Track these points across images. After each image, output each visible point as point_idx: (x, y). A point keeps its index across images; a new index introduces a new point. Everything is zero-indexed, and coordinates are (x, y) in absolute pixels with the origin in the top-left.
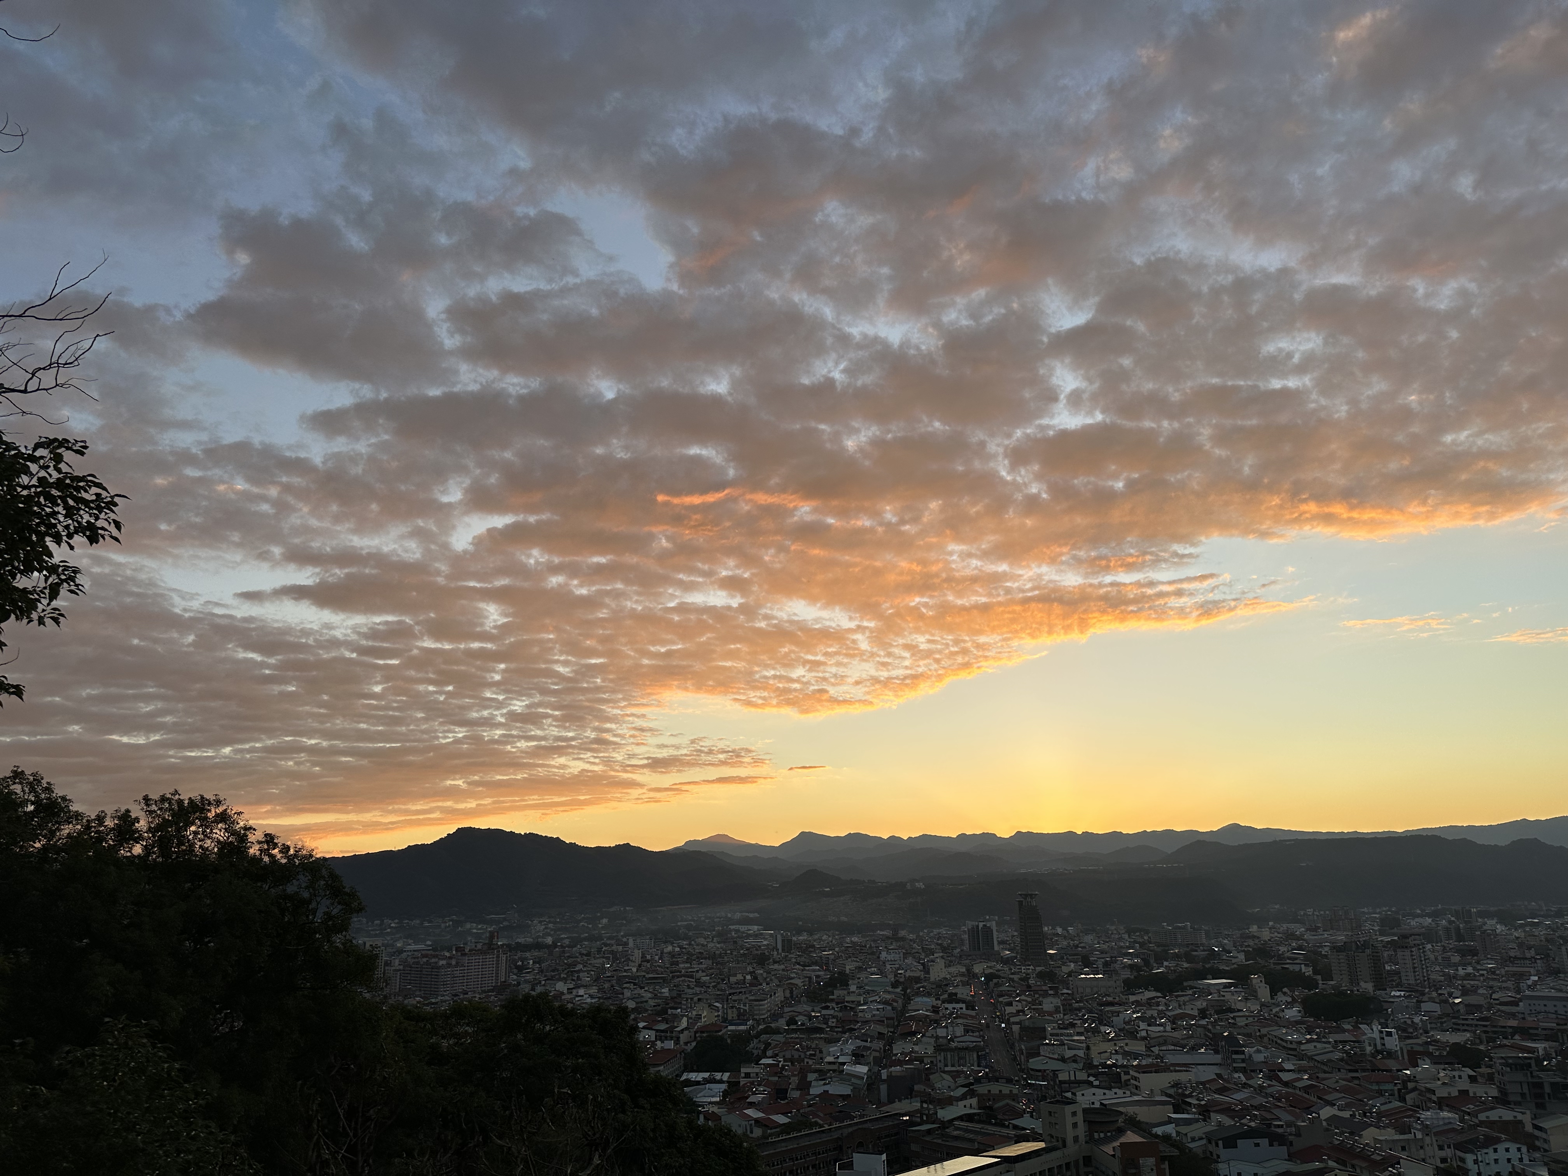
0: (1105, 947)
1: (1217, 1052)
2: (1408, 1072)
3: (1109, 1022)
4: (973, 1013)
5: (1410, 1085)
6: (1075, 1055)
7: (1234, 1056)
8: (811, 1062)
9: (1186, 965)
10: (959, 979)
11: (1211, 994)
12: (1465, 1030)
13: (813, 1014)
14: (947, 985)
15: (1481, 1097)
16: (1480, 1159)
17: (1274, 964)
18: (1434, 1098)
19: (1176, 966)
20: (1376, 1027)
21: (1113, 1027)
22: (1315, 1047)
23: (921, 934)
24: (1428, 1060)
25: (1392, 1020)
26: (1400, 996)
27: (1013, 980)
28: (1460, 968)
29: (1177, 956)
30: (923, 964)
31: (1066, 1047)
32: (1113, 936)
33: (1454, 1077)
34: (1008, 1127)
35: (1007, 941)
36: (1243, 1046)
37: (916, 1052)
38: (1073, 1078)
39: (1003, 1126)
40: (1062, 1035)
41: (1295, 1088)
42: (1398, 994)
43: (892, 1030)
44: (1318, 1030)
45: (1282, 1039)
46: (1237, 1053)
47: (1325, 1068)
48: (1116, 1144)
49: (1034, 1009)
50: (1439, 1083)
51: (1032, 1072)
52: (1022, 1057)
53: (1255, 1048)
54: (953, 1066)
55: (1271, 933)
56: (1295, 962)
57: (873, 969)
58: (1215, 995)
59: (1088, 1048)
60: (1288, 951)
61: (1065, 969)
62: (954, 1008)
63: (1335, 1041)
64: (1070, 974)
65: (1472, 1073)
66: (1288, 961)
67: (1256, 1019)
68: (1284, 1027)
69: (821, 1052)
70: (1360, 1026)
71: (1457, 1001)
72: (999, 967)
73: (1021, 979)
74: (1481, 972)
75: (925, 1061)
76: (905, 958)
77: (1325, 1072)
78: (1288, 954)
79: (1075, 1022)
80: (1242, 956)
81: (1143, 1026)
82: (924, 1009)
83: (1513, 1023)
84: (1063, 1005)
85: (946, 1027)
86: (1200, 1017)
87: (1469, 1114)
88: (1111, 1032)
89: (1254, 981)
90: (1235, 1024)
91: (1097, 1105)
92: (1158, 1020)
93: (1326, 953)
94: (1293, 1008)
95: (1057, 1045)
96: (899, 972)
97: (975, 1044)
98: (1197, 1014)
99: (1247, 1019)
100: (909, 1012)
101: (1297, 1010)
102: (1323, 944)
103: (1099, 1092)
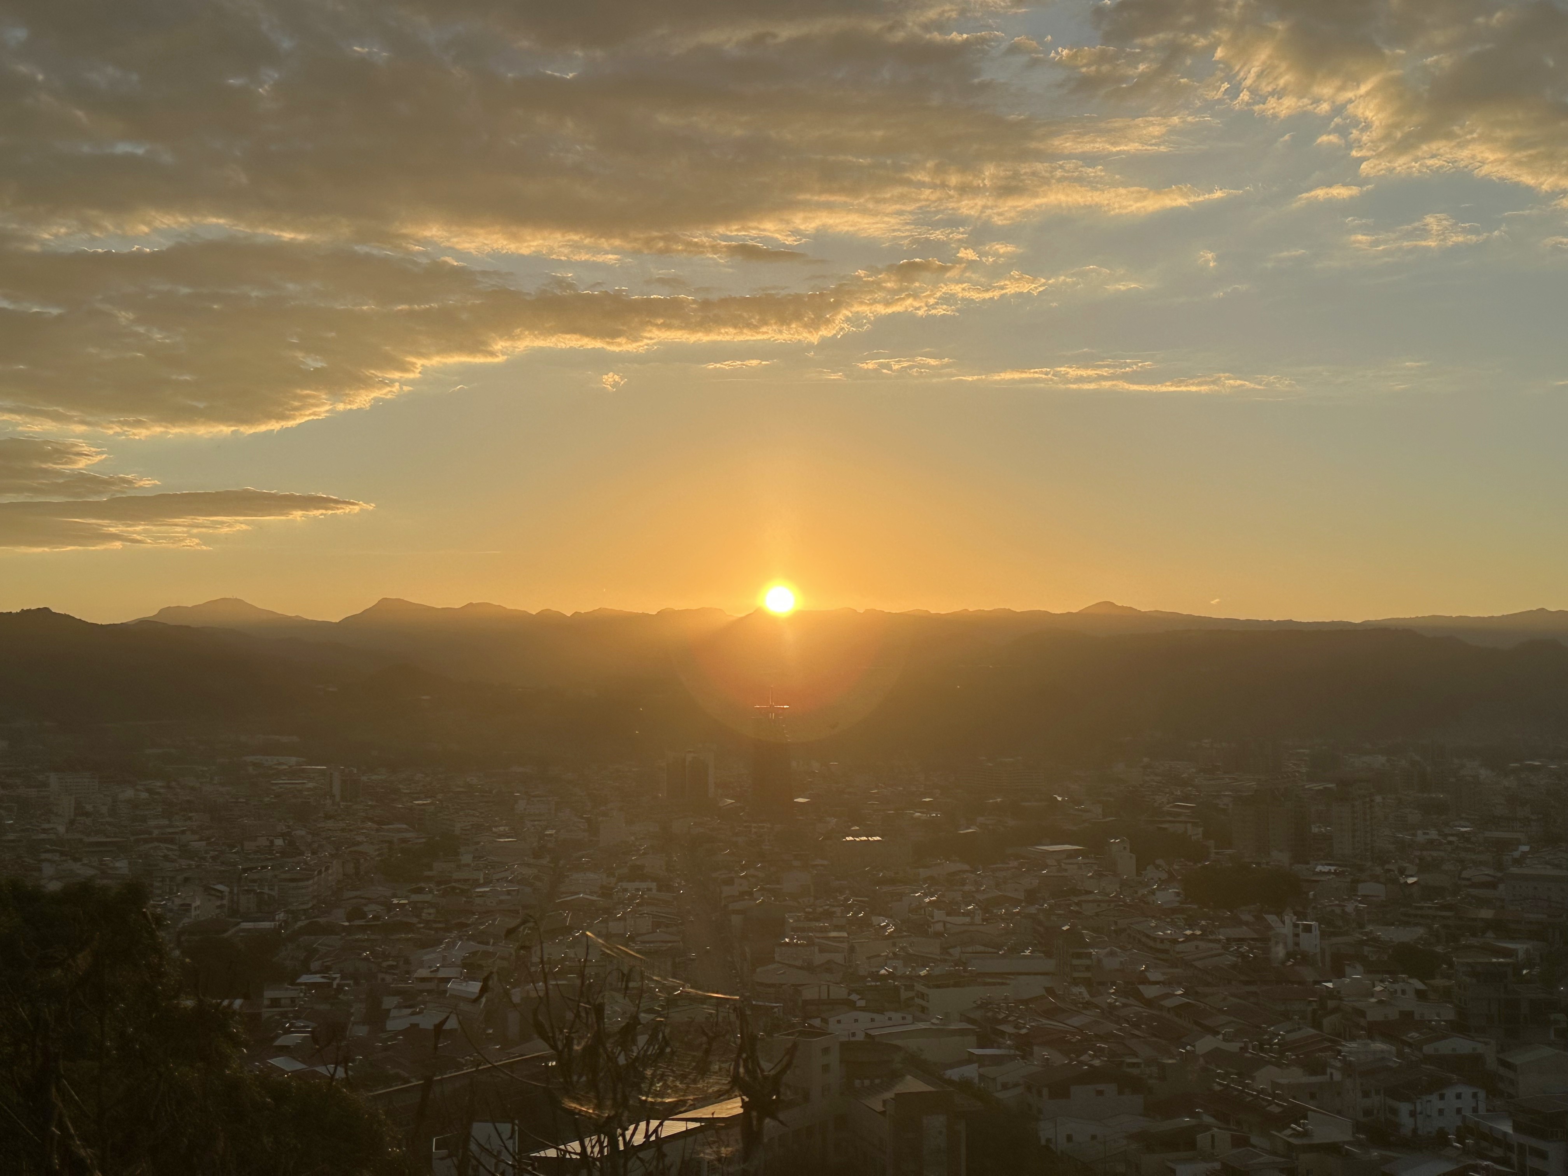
0: (887, 792)
1: (1049, 955)
2: (1330, 985)
3: (885, 910)
5: (1331, 1004)
6: (829, 961)
7: (1076, 962)
8: (388, 978)
9: (1011, 822)
10: (648, 843)
11: (1046, 866)
12: (1416, 925)
13: (395, 901)
14: (627, 853)
15: (1430, 1021)
16: (1419, 1109)
17: (1146, 822)
18: (1363, 1022)
19: (996, 824)
20: (1289, 918)
21: (891, 917)
22: (1197, 947)
23: (587, 771)
24: (1359, 967)
25: (1314, 908)
26: (1329, 873)
27: (735, 844)
28: (1419, 832)
29: (999, 808)
30: (588, 820)
31: (817, 949)
32: (899, 776)
33: (1396, 991)
35: (730, 783)
36: (1089, 946)
37: (571, 959)
40: (811, 930)
41: (1162, 1008)
42: (1326, 869)
44: (1203, 922)
45: (1148, 936)
46: (1079, 956)
47: (1209, 979)
48: (889, 1095)
49: (768, 890)
50: (1373, 1000)
51: (759, 989)
53: (1108, 949)
55: (1144, 774)
56: (1177, 819)
57: (502, 828)
58: (1053, 869)
59: (852, 949)
60: (1168, 803)
61: (821, 828)
62: (638, 890)
63: (1228, 939)
64: (828, 836)
65: (1420, 986)
66: (1168, 818)
67: (1112, 905)
68: (1153, 917)
69: (407, 962)
70: (1265, 916)
71: (1411, 880)
72: (714, 824)
73: (750, 844)
74: (1451, 838)
75: (587, 973)
76: (558, 810)
77: (1208, 985)
78: (1167, 808)
79: (834, 909)
80: (1098, 810)
81: (939, 915)
82: (587, 891)
83: (1486, 914)
84: (814, 883)
85: (623, 919)
86: (1028, 902)
87: (1410, 1045)
88: (888, 925)
89: (1114, 849)
90: (1080, 913)
91: (860, 1037)
92: (963, 906)
93: (1225, 807)
94: (1168, 889)
95: (801, 945)
96: (547, 833)
97: (670, 945)
98: (1023, 898)
99: (1099, 906)
100: (562, 896)
101: (1175, 892)
102: (1223, 793)
103: (864, 1017)
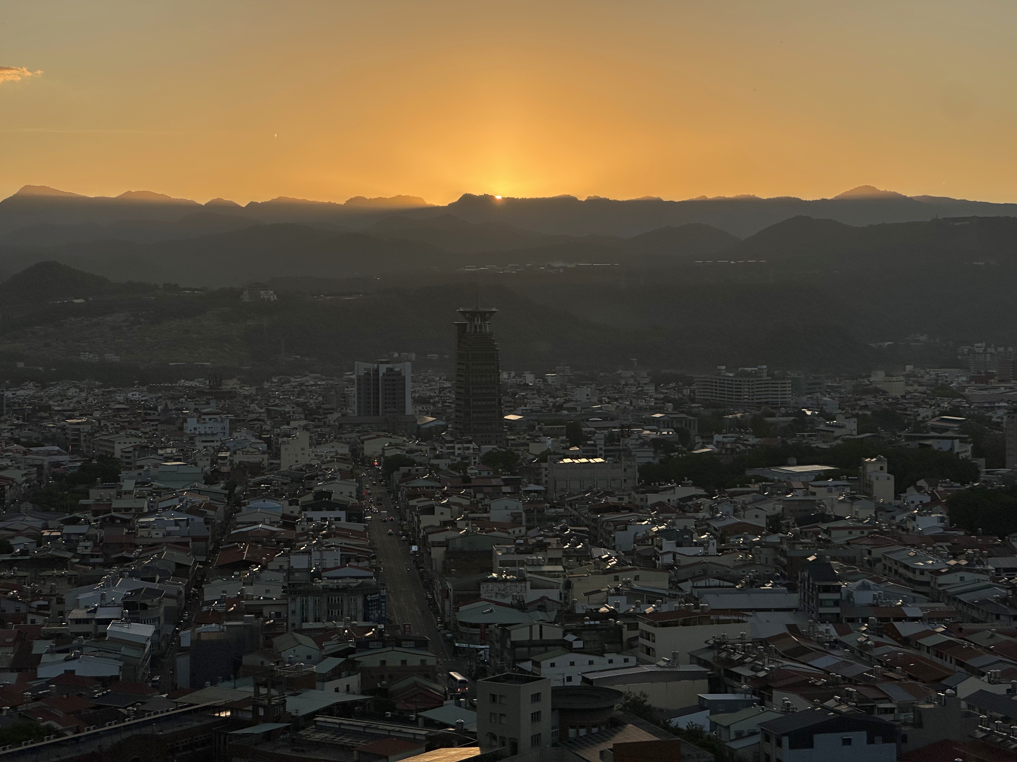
0: (611, 408)
1: (792, 589)
3: (607, 540)
4: (360, 527)
6: (542, 598)
7: (823, 596)
8: (39, 620)
9: (752, 440)
10: (335, 467)
11: (791, 490)
13: (46, 533)
14: (312, 478)
17: (908, 438)
19: (735, 442)
21: (614, 548)
22: (962, 579)
23: (266, 385)
27: (436, 468)
29: (739, 425)
30: (268, 441)
31: (528, 584)
32: (627, 389)
34: (415, 723)
35: (431, 397)
36: (838, 578)
37: (248, 598)
38: (536, 637)
39: (406, 721)
40: (522, 563)
41: (919, 647)
43: (203, 559)
44: (970, 551)
45: (906, 567)
46: (827, 589)
47: (975, 614)
48: (608, 745)
49: (473, 519)
51: (463, 629)
52: (447, 603)
53: (860, 582)
54: (317, 620)
55: (907, 384)
56: (943, 435)
57: (169, 450)
58: (800, 492)
59: (568, 585)
60: (934, 417)
61: (535, 449)
62: (325, 519)
63: (997, 569)
64: (543, 458)
66: (933, 434)
67: (866, 532)
68: (913, 546)
69: (61, 601)
72: (412, 444)
73: (453, 467)
75: (266, 612)
76: (233, 429)
77: (974, 621)
78: (933, 422)
79: (548, 540)
80: (852, 425)
81: (668, 545)
82: (267, 521)
84: (526, 511)
85: (308, 552)
86: (770, 530)
88: (610, 557)
89: (870, 469)
90: (829, 541)
91: (577, 682)
92: (695, 535)
93: (999, 420)
94: (931, 513)
95: (512, 581)
96: (220, 455)
97: (360, 581)
98: (764, 526)
99: (850, 533)
100: (237, 527)
101: (938, 517)
102: (997, 405)
103: (582, 659)
